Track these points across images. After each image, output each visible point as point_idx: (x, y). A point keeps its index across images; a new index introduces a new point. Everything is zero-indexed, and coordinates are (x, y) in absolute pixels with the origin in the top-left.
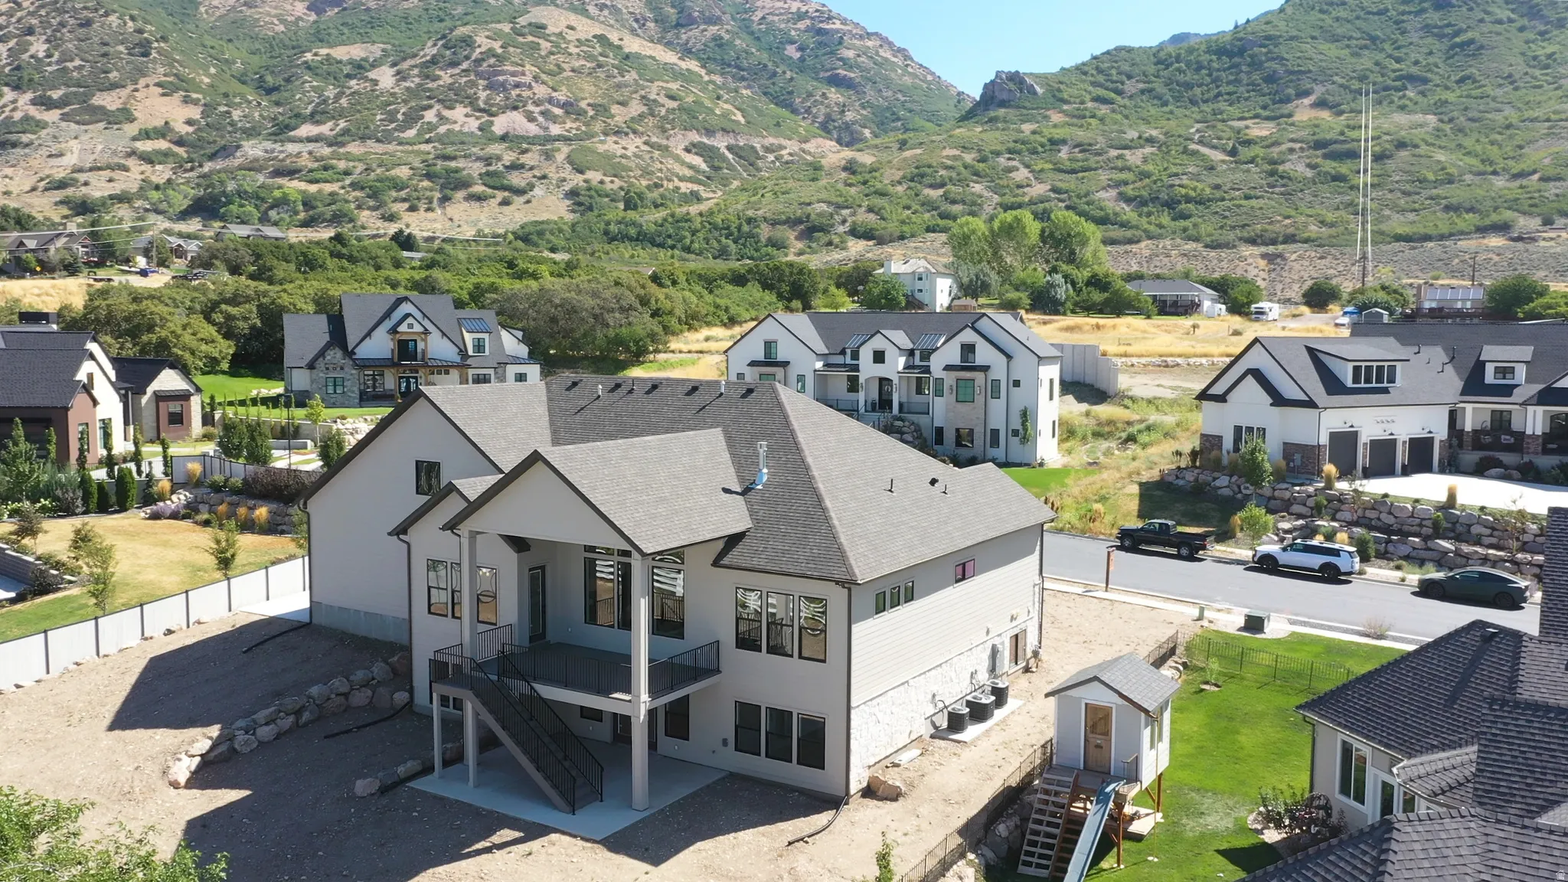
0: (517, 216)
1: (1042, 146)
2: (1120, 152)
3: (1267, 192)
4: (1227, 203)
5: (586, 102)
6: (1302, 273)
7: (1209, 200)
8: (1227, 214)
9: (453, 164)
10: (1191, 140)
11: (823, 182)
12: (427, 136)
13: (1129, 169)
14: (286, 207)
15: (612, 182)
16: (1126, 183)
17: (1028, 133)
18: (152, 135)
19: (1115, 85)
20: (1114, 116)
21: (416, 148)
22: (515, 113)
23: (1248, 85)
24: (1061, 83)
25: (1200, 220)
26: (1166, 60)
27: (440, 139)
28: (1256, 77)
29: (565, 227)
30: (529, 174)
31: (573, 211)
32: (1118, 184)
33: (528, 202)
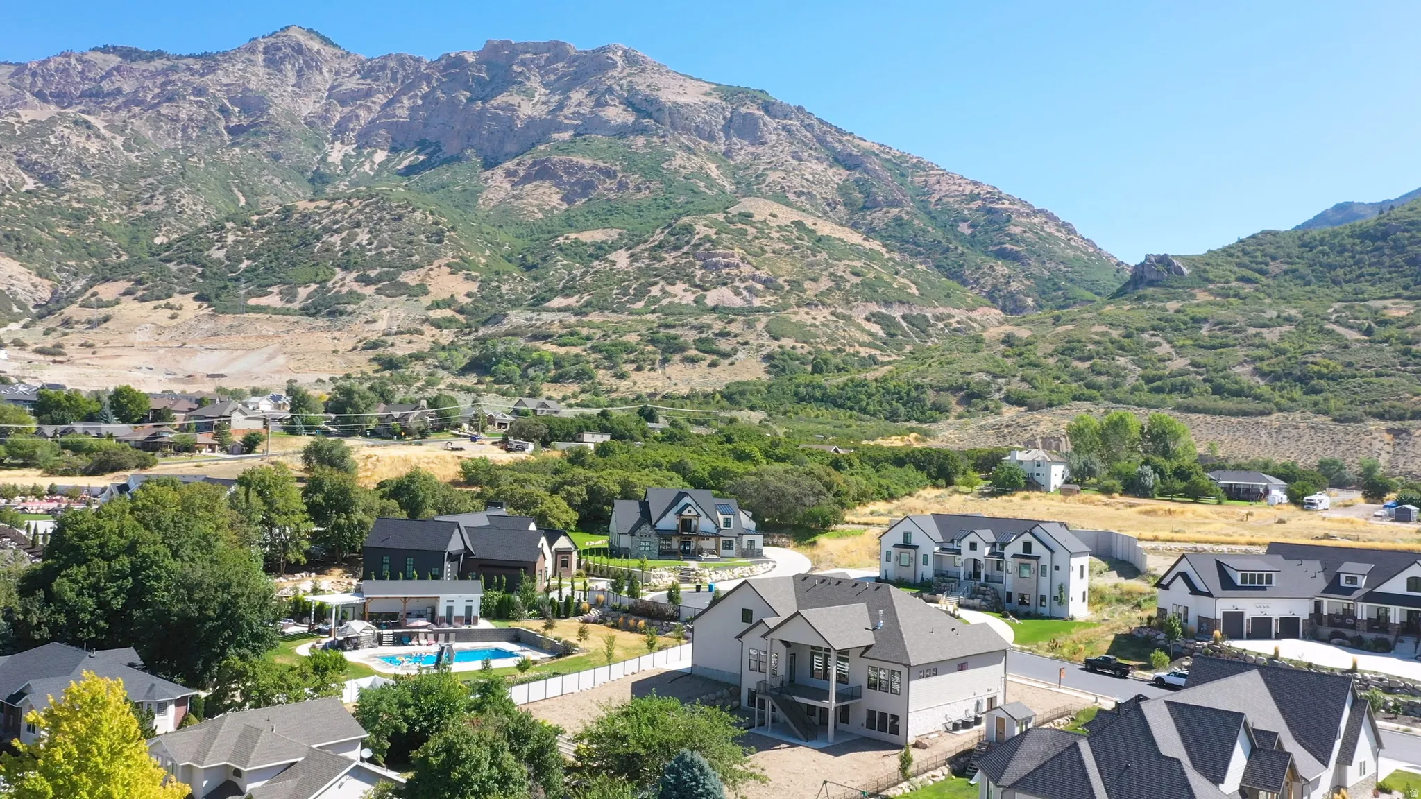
0: (720, 377)
1: (1185, 324)
2: (1258, 330)
3: (1399, 370)
4: (1358, 380)
5: (783, 279)
7: (1341, 377)
8: (1358, 390)
9: (673, 332)
10: (1328, 320)
11: (983, 354)
12: (653, 308)
13: (1266, 346)
14: (541, 367)
15: (802, 347)
16: (1262, 359)
17: (1172, 311)
18: (441, 304)
19: (1259, 266)
20: (1257, 294)
21: (643, 317)
22: (724, 288)
23: (1390, 267)
24: (1208, 264)
25: (1330, 395)
26: (1310, 243)
27: (662, 310)
28: (1398, 259)
29: (762, 389)
30: (734, 341)
31: (769, 372)
32: (1254, 360)
33: (732, 364)
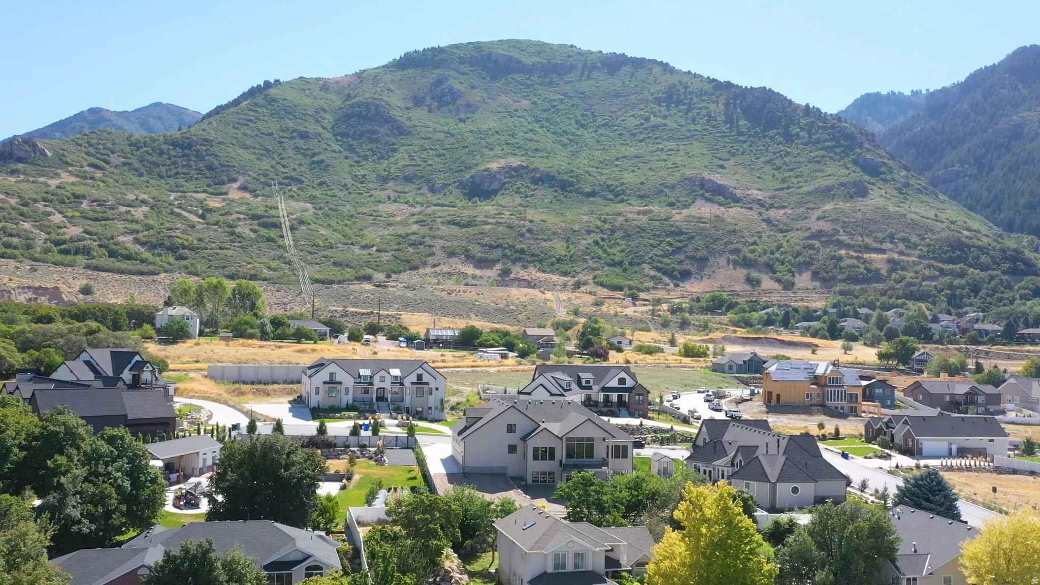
1: (68, 198)
2: (128, 209)
3: (232, 245)
4: (209, 251)
6: (269, 300)
7: (198, 248)
8: (211, 258)
10: (173, 205)
13: (137, 222)
16: (138, 232)
17: (53, 187)
19: (104, 157)
20: (109, 179)
23: (196, 170)
24: (64, 150)
25: (194, 261)
26: (136, 143)
28: (201, 165)
32: (132, 232)
